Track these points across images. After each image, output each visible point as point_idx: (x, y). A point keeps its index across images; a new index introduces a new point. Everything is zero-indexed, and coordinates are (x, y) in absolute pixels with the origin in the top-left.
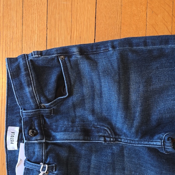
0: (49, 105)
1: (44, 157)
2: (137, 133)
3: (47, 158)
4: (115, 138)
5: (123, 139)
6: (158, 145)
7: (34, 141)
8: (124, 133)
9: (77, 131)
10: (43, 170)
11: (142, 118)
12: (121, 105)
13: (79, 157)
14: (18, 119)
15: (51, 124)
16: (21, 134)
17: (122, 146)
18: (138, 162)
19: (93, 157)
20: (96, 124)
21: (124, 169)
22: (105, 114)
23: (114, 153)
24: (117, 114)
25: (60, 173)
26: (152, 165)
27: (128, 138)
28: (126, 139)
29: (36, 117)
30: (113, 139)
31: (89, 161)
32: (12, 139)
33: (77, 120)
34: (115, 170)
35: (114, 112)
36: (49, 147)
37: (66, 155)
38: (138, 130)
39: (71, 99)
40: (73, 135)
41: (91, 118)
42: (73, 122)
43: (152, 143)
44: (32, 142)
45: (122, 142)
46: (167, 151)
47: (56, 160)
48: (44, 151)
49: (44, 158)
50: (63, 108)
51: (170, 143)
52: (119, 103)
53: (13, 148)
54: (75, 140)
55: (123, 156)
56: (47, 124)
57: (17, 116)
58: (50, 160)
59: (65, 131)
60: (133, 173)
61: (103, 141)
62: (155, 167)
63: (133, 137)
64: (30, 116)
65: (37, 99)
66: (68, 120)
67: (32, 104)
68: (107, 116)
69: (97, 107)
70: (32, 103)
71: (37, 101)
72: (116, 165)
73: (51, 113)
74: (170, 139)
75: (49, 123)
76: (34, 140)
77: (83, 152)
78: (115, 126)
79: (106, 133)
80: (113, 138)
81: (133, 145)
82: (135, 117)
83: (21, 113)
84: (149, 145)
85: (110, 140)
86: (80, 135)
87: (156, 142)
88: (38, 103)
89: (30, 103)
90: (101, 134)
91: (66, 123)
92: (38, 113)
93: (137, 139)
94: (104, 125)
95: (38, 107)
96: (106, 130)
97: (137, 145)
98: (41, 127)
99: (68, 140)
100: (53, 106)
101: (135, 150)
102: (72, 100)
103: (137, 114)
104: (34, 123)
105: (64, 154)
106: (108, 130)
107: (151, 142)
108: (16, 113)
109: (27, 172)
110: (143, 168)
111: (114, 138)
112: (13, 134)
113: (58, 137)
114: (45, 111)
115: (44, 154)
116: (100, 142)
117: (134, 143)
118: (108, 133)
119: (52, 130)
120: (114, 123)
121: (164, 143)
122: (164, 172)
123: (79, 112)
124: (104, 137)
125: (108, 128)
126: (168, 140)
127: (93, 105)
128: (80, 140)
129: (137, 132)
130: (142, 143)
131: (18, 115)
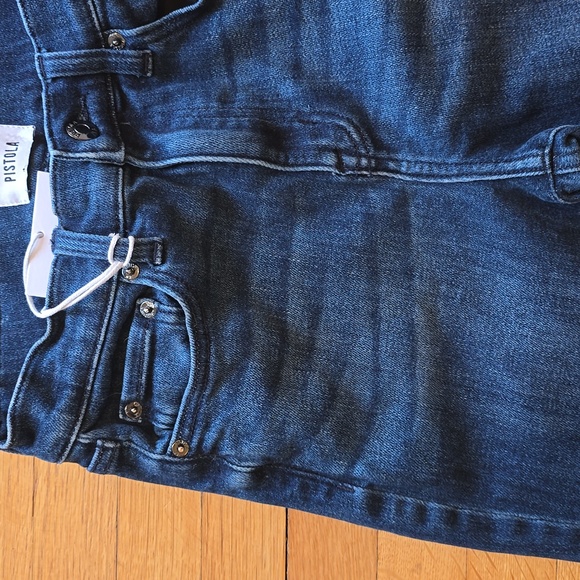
0: (138, 35)
1: (121, 211)
2: (454, 135)
3: (133, 218)
4: (377, 159)
5: (404, 163)
6: (531, 170)
7: (84, 155)
8: (410, 142)
9: (239, 127)
10: (119, 254)
11: (473, 80)
12: (395, 31)
13: (250, 231)
14: (30, 97)
15: (145, 108)
16: (40, 148)
17: (403, 191)
18: (460, 247)
19: (299, 232)
20: (307, 109)
21: (408, 273)
22: (339, 77)
23: (373, 215)
24: (382, 67)
25: (181, 270)
26: (511, 254)
27: (423, 159)
28: (416, 162)
29: (91, 82)
30: (369, 162)
31: (286, 244)
32: (8, 165)
33: (241, 96)
34: (376, 274)
35: (371, 65)
36: (140, 181)
37: (202, 214)
38: (459, 123)
39: (215, 20)
40: (223, 139)
41: (287, 89)
42: (225, 100)
43: (509, 166)
44: (78, 155)
45: (401, 173)
46: (563, 186)
47: (164, 226)
48: (120, 188)
49: (121, 217)
50: (187, 53)
51: (572, 153)
52: (388, 22)
53: (14, 197)
54: (233, 156)
55: (406, 225)
56: (133, 109)
57: (27, 89)
58: (144, 223)
59: (196, 126)
60: (443, 288)
61: (331, 166)
62: (522, 259)
63: (441, 150)
64: (70, 70)
65: (92, 8)
66: (207, 95)
67: (77, 27)
68: (347, 82)
69: (310, 52)
70: (74, 20)
71: (94, 16)
72: (380, 257)
73: (144, 70)
74: (574, 141)
75: (138, 105)
76: (85, 151)
77: (263, 212)
78: (376, 119)
79: (341, 139)
80: (369, 158)
81: (440, 181)
82: (445, 77)
83: (37, 63)
84: (500, 174)
85: (359, 163)
86: (249, 140)
87: (523, 158)
88: (97, 24)
89: (69, 22)
90: (324, 142)
91: (199, 102)
92: (100, 63)
93: (454, 159)
94: (338, 111)
95: (96, 39)
96: (342, 128)
97: (455, 180)
98: (111, 117)
99: (206, 155)
100: (150, 42)
101: (448, 204)
102: (220, 24)
103: (455, 67)
104: (85, 101)
105: (194, 210)
106: (351, 129)
107: (506, 161)
108: (23, 77)
109: (61, 274)
110: (479, 270)
111: (373, 158)
112: (14, 148)
113: (171, 146)
114: (123, 56)
115: (120, 199)
116: (321, 168)
117: (443, 172)
118: (351, 139)
119: (152, 129)
120: (370, 106)
121: (551, 159)
122: (554, 275)
123: (247, 72)
124: (337, 152)
125: (349, 121)
126: (567, 141)
127: (296, 47)
128: (248, 158)
129: (454, 130)
130: (475, 168)
131: (30, 82)
